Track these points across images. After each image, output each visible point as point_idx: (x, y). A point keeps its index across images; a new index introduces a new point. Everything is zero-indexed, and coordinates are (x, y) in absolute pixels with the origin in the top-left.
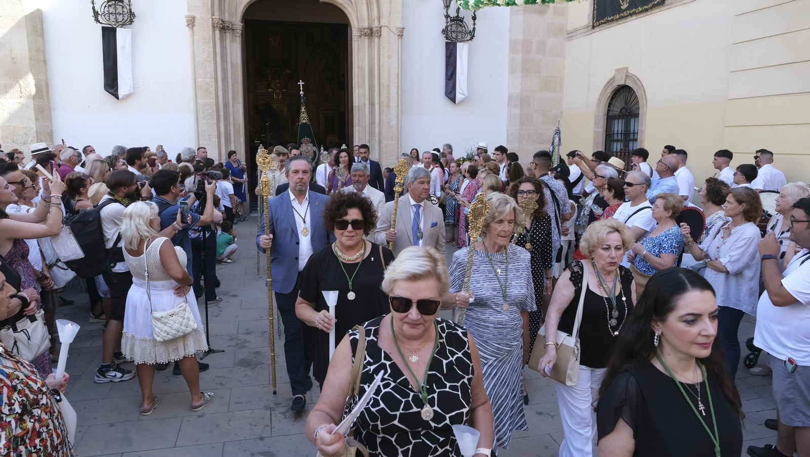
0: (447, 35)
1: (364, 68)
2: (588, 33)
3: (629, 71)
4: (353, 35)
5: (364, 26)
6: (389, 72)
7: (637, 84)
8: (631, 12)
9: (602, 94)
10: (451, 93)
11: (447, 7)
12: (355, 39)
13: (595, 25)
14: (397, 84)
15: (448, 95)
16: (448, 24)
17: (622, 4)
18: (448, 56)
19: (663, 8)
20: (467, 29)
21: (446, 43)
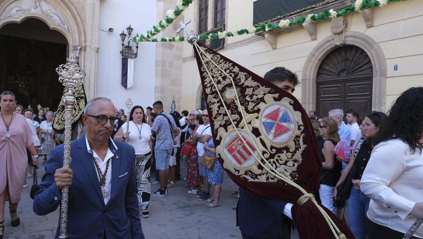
0: (123, 54)
2: (192, 60)
4: (70, 49)
5: (76, 45)
6: (90, 70)
9: (199, 88)
10: (124, 83)
11: (123, 40)
12: (70, 51)
14: (94, 77)
15: (123, 85)
16: (124, 49)
18: (123, 65)
20: (133, 52)
21: (122, 58)
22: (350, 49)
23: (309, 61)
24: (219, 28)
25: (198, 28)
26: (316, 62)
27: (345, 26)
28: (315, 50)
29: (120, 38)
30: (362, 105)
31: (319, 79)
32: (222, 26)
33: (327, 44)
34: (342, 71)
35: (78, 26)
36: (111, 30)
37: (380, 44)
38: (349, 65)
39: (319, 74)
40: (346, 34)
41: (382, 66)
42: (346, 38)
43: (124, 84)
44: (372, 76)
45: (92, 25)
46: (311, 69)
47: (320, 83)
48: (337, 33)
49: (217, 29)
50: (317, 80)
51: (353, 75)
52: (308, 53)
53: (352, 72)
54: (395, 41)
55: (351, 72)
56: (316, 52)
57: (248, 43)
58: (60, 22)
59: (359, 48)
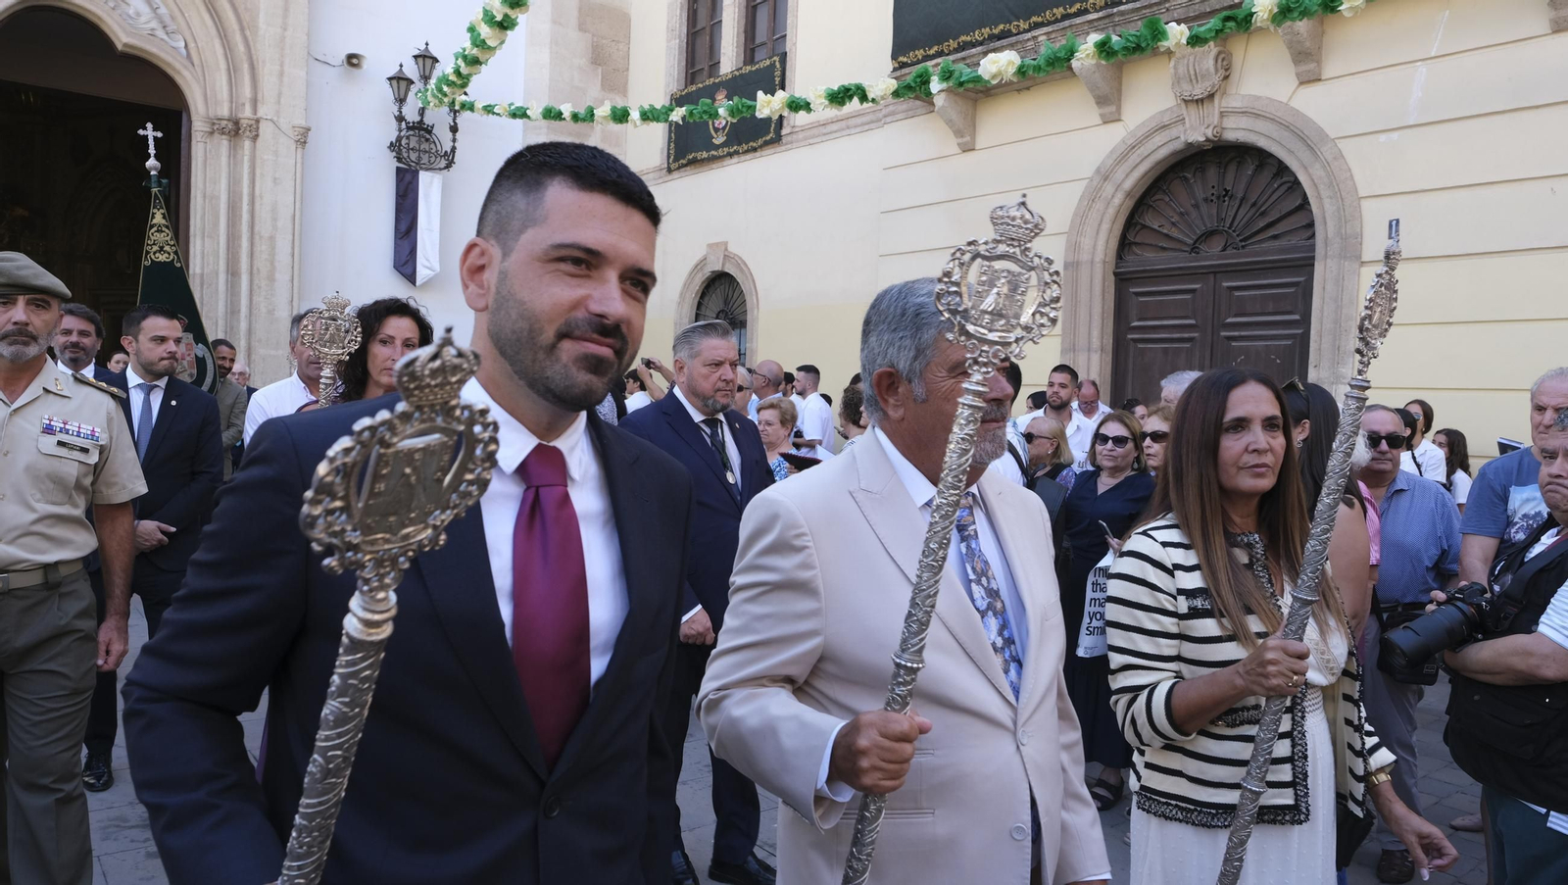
0: (399, 152)
1: (218, 198)
2: (661, 181)
3: (729, 249)
4: (193, 129)
5: (219, 114)
6: (274, 210)
7: (742, 270)
8: (732, 150)
9: (686, 285)
10: (405, 264)
11: (401, 101)
12: (197, 137)
13: (672, 167)
14: (291, 237)
15: (401, 269)
16: (402, 134)
17: (715, 136)
18: (401, 194)
19: (778, 149)
20: (439, 148)
21: (398, 169)
22: (1238, 160)
23: (1091, 196)
24: (762, 65)
25: (684, 63)
26: (1117, 201)
27: (1222, 73)
28: (1115, 157)
29: (387, 93)
30: (1275, 359)
31: (1127, 262)
32: (776, 58)
33: (1158, 139)
34: (1209, 234)
35: (227, 40)
36: (353, 60)
37: (1342, 145)
38: (1232, 215)
39: (1124, 245)
40: (1223, 105)
41: (1346, 223)
42: (1225, 119)
43: (403, 266)
44: (1313, 258)
45: (283, 39)
46: (1099, 225)
47: (1128, 276)
48: (1192, 101)
49: (754, 69)
50: (1117, 268)
51: (1246, 250)
52: (1088, 171)
53: (1241, 241)
54: (1395, 135)
55: (1238, 239)
56: (1117, 164)
57: (872, 126)
58: (154, 24)
59: (1270, 155)
